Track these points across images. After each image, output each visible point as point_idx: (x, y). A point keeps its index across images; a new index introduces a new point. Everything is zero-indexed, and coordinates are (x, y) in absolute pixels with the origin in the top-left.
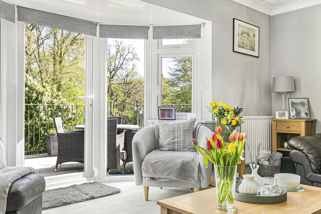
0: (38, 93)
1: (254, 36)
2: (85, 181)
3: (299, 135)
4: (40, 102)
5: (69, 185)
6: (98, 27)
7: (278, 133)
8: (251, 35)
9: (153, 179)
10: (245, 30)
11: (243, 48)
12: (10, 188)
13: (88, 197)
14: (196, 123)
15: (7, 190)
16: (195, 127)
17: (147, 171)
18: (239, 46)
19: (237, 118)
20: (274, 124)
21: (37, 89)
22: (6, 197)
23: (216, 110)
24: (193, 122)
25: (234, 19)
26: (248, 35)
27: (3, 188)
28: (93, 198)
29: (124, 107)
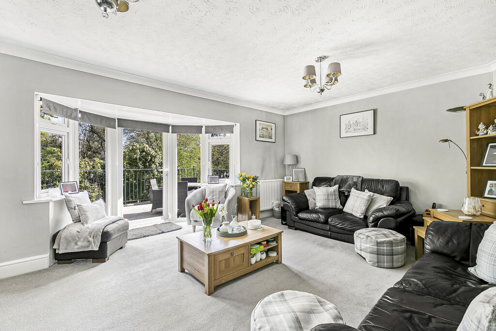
0: (152, 157)
1: (272, 129)
2: (163, 221)
3: (296, 192)
4: (154, 162)
5: (152, 225)
6: (170, 127)
7: (286, 191)
8: (269, 129)
9: (196, 221)
10: (264, 127)
11: (263, 137)
12: (104, 229)
13: (160, 232)
14: (227, 187)
15: (102, 231)
16: (226, 189)
17: (193, 217)
18: (260, 137)
19: (254, 183)
20: (284, 184)
21: (151, 153)
22: (100, 234)
23: (241, 178)
24: (225, 186)
25: (256, 121)
26: (267, 129)
27: (99, 229)
28: (163, 233)
29: (218, 163)
